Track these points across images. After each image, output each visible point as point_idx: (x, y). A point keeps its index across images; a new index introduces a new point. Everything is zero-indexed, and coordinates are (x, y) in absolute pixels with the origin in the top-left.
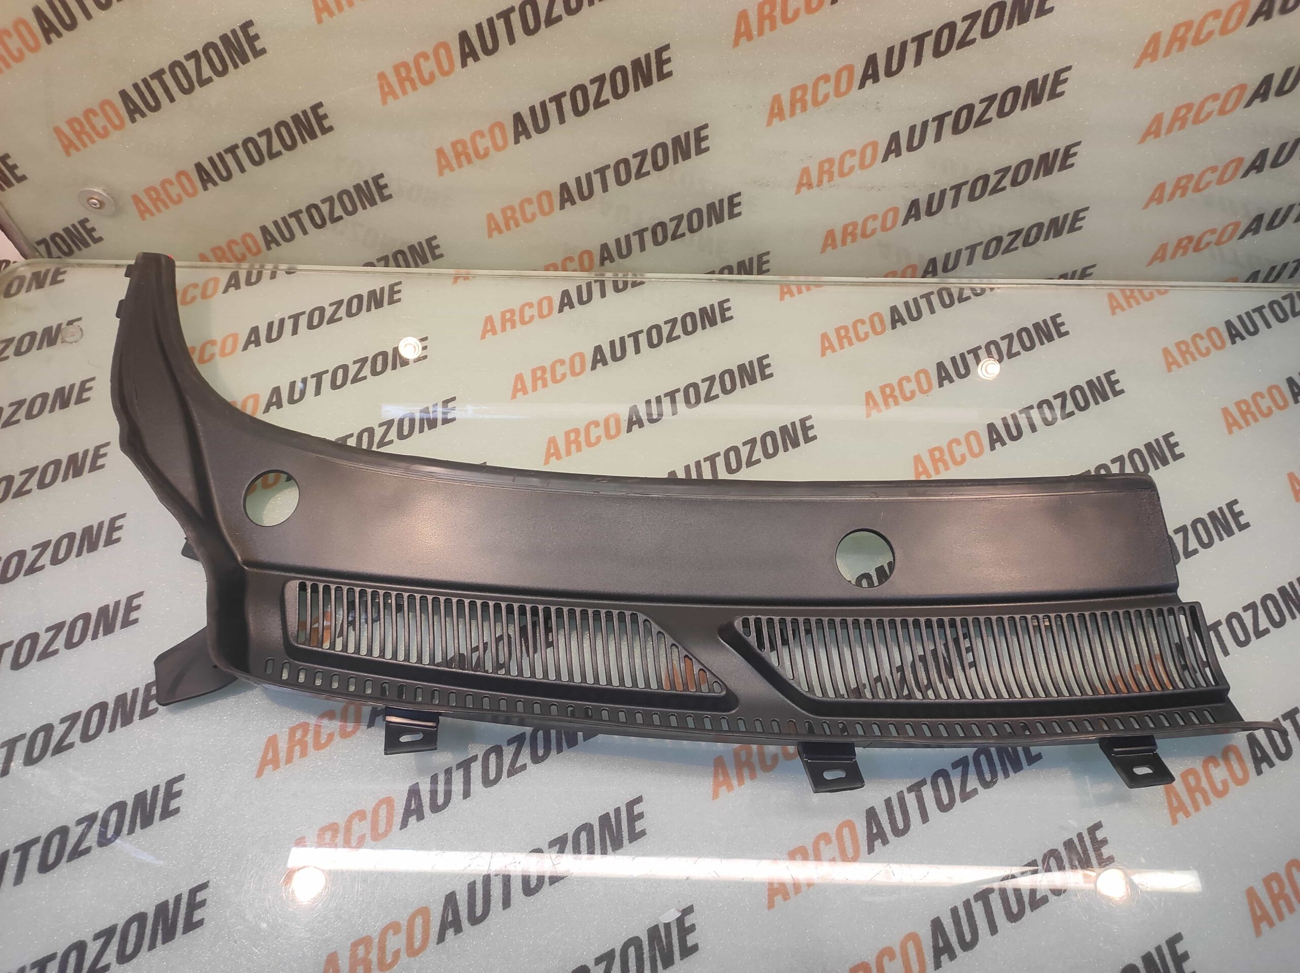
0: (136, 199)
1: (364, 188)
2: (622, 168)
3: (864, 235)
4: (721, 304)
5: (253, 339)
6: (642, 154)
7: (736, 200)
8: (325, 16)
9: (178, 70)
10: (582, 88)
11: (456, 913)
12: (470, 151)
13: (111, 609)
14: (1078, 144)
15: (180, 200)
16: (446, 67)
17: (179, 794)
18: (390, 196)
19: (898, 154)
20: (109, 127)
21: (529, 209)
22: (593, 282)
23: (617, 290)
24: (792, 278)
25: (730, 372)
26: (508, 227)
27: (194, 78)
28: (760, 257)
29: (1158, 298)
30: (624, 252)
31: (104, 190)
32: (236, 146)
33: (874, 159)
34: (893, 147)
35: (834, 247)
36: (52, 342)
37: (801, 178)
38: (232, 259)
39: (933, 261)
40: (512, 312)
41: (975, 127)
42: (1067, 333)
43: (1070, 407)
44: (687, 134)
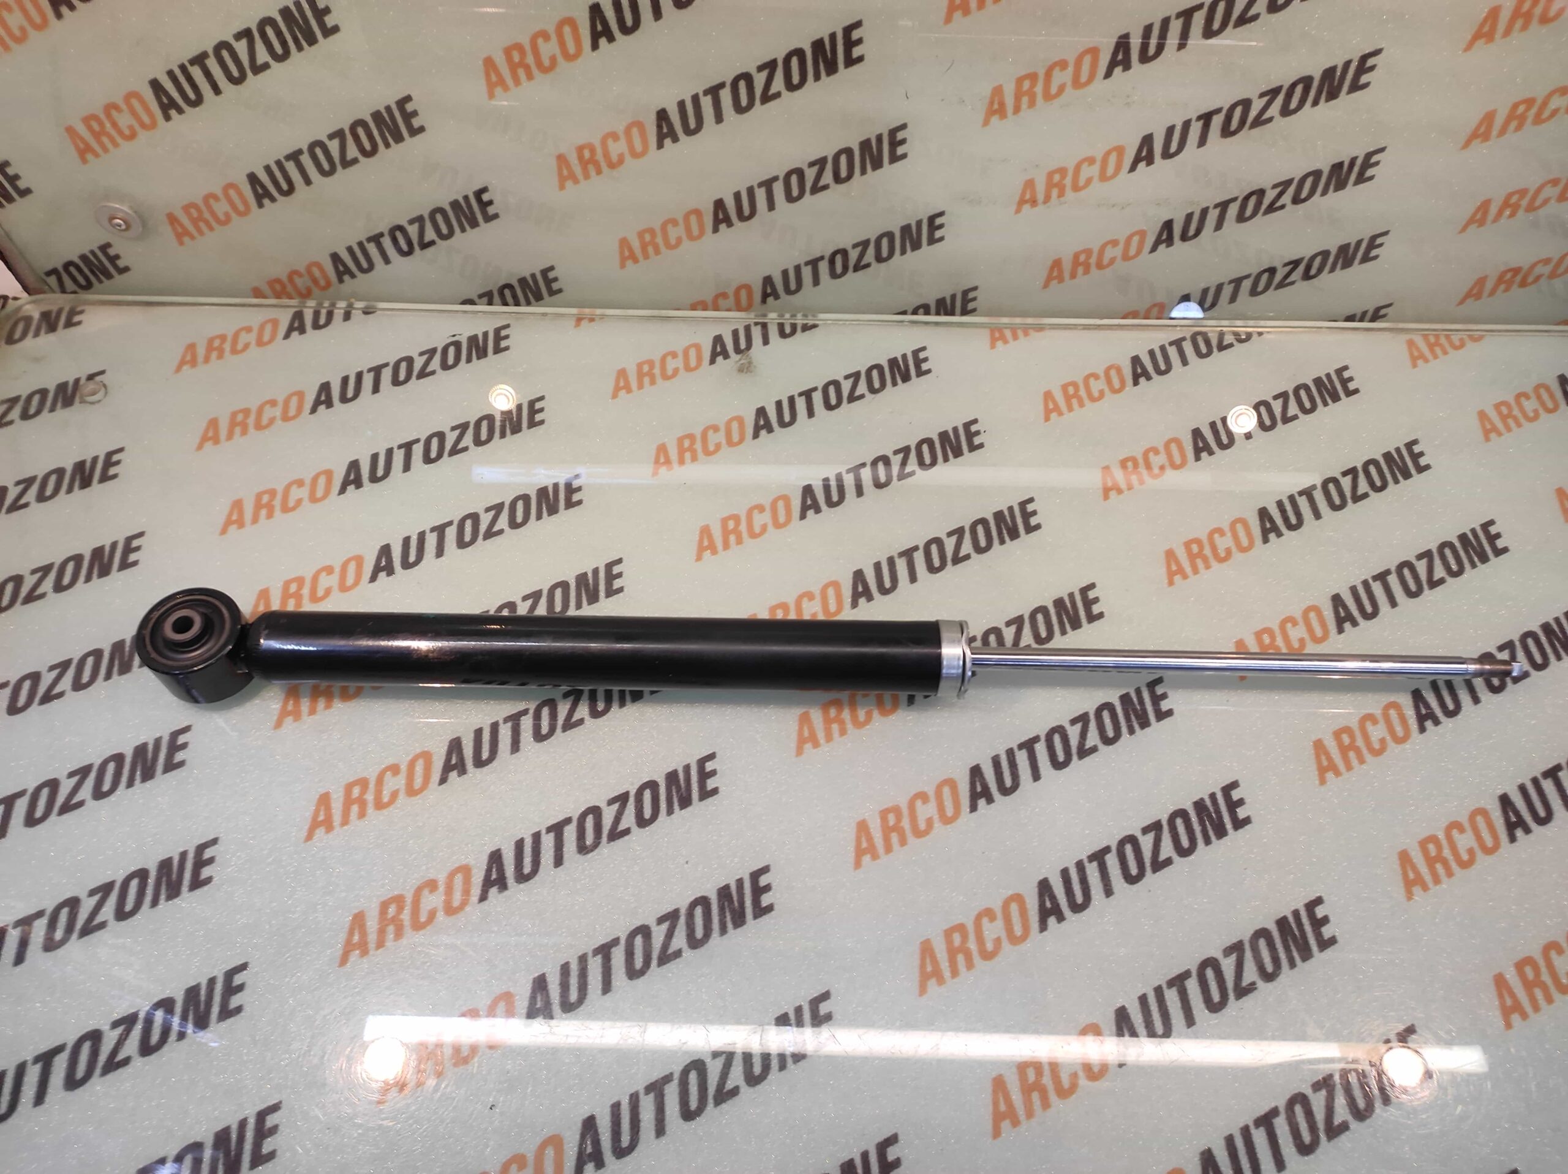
0: (172, 219)
1: (464, 205)
2: (794, 179)
3: (1100, 266)
4: (916, 353)
5: (323, 398)
6: (821, 162)
7: (938, 221)
9: (225, 54)
10: (747, 77)
11: (596, 1143)
12: (599, 156)
13: (150, 747)
14: (1382, 150)
15: (227, 220)
16: (571, 49)
17: (241, 988)
18: (496, 216)
19: (1150, 161)
20: (137, 128)
21: (673, 233)
22: (752, 325)
23: (783, 335)
24: (1005, 320)
25: (929, 442)
26: (646, 256)
27: (246, 64)
28: (965, 293)
29: (1469, 345)
30: (793, 286)
31: (131, 208)
32: (300, 152)
33: (1118, 167)
34: (1144, 154)
35: (1061, 279)
36: (68, 402)
37: (1023, 193)
38: (293, 293)
40: (651, 363)
41: (1251, 128)
42: (1356, 391)
43: (1363, 486)
44: (879, 137)
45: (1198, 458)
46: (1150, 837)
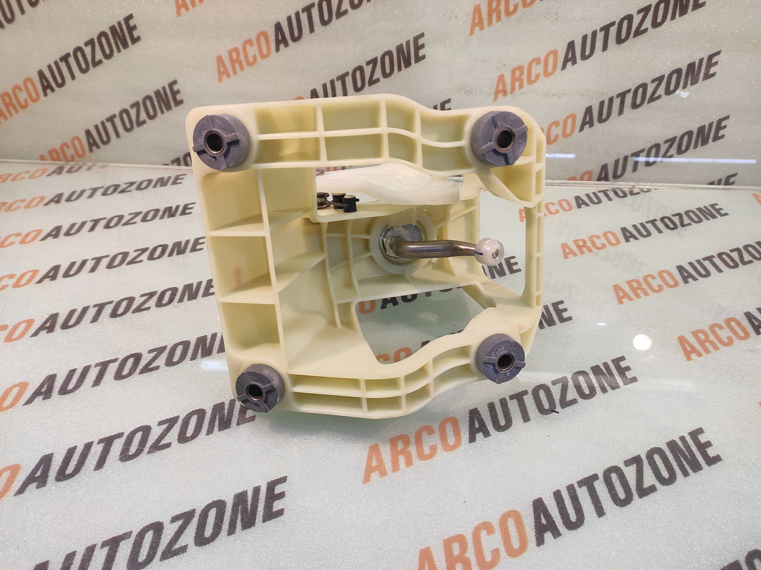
1: (163, 93)
2: (358, 73)
3: (549, 142)
5: (55, 199)
6: (374, 62)
7: (447, 106)
12: (242, 58)
14: (719, 53)
15: (26, 105)
18: (182, 102)
19: (574, 62)
32: (68, 55)
33: (555, 67)
34: (570, 56)
37: (498, 85)
38: (63, 159)
39: (604, 167)
41: (635, 36)
43: (747, 257)
44: (408, 43)
45: (627, 240)
46: (633, 468)
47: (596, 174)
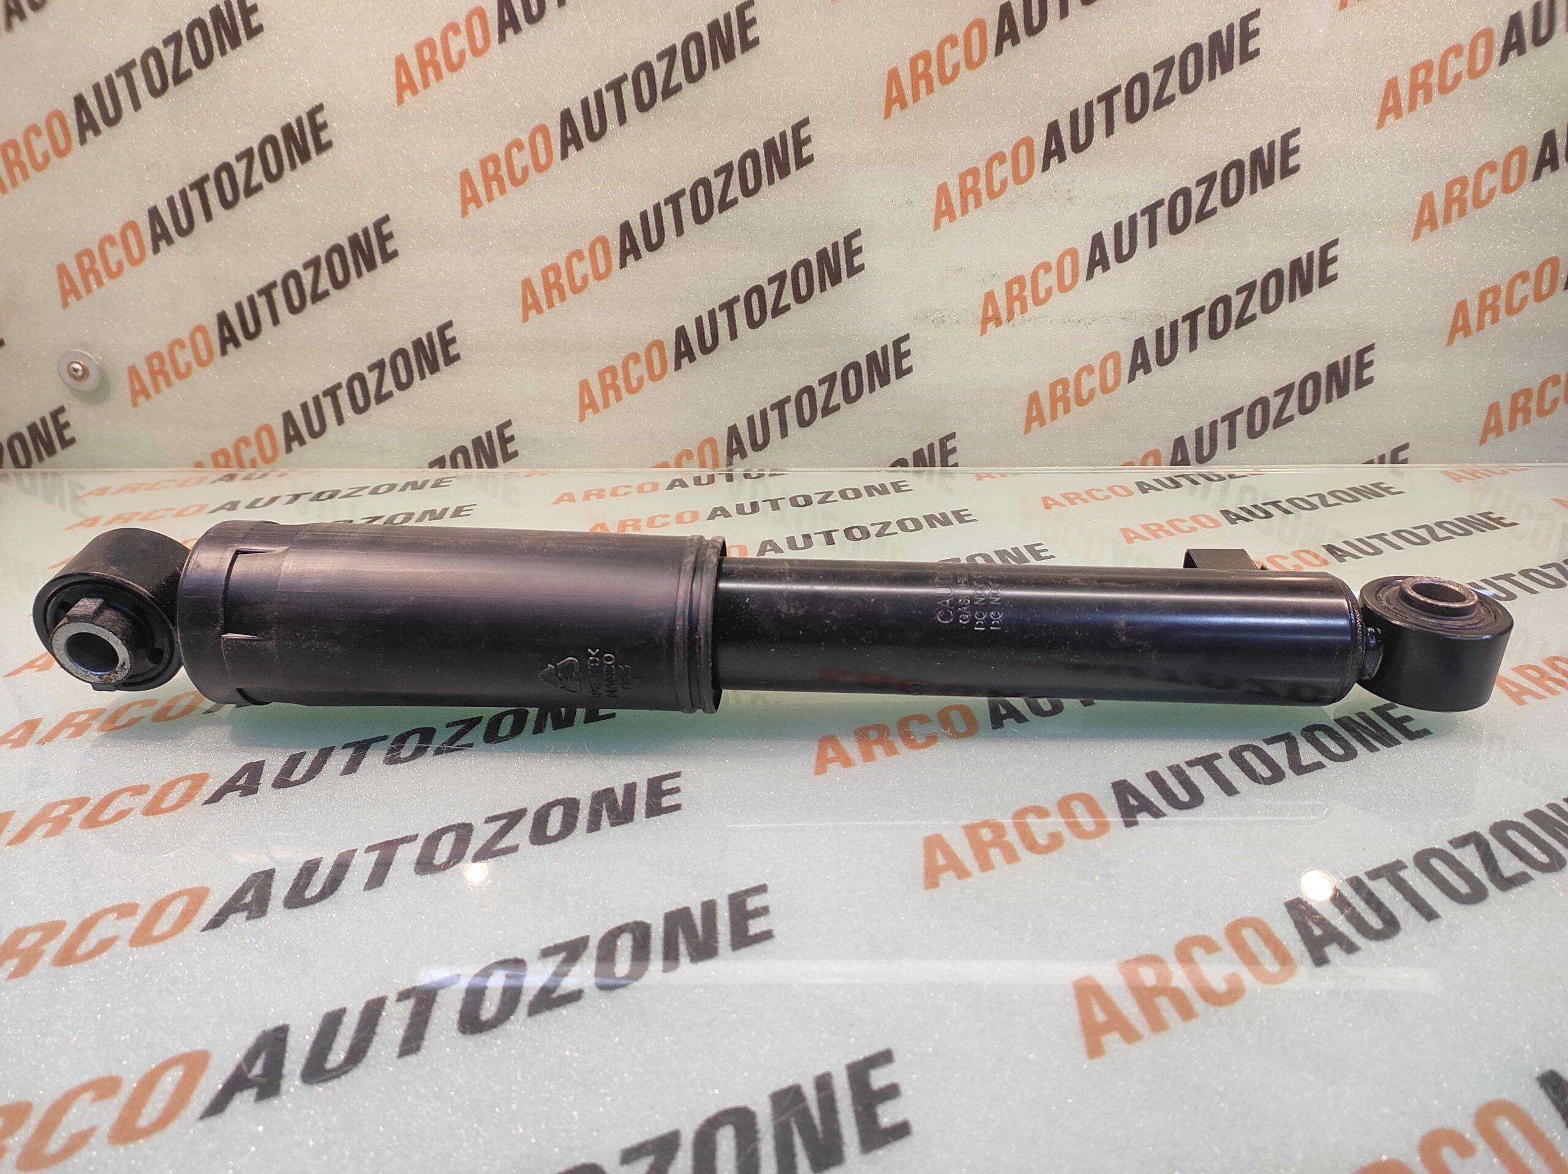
0: (133, 372)
1: (426, 343)
2: (755, 298)
3: (1080, 402)
4: (895, 483)
6: (780, 278)
7: (904, 347)
8: (407, 95)
9: (224, 176)
10: (705, 182)
12: (564, 281)
14: (1334, 243)
15: (187, 372)
16: (543, 160)
18: (457, 357)
19: (1106, 268)
20: (126, 264)
21: (635, 372)
22: (716, 474)
23: (749, 478)
24: (990, 469)
25: (913, 519)
26: (607, 405)
27: (241, 187)
28: (943, 442)
30: (760, 440)
32: (274, 285)
33: (1075, 274)
34: (1098, 257)
35: (1042, 423)
37: (985, 309)
39: (1180, 443)
40: (601, 490)
41: (1197, 221)
42: (1401, 492)
43: (1442, 533)
44: (835, 246)
45: (1233, 523)
46: (1280, 746)
47: (1167, 453)
